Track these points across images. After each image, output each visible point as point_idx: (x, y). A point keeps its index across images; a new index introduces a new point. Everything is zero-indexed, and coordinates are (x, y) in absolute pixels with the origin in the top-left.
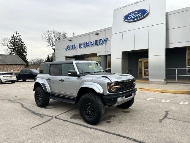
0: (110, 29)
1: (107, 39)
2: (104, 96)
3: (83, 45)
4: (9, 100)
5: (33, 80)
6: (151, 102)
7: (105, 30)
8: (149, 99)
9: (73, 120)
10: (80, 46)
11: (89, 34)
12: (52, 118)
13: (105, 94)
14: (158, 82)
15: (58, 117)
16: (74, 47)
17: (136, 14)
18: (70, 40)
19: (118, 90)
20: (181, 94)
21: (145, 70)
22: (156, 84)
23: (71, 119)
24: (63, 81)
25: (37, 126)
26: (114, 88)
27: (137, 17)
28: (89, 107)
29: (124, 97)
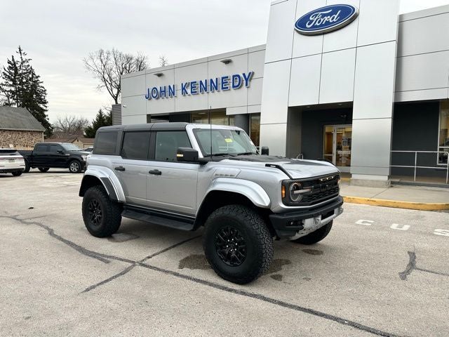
0: (261, 49)
1: (251, 74)
2: (272, 213)
3: (192, 88)
4: (14, 218)
5: (67, 170)
6: (367, 228)
7: (248, 52)
8: (359, 222)
9: (186, 271)
10: (183, 89)
11: (208, 61)
12: (134, 265)
13: (274, 209)
14: (372, 181)
15: (148, 262)
16: (168, 92)
17: (327, 15)
18: (160, 75)
19: (307, 199)
20: (432, 210)
21: (339, 152)
22: (367, 186)
23: (181, 267)
24: (160, 173)
25: (98, 285)
26: (297, 194)
27: (328, 23)
28: (231, 240)
29: (320, 218)
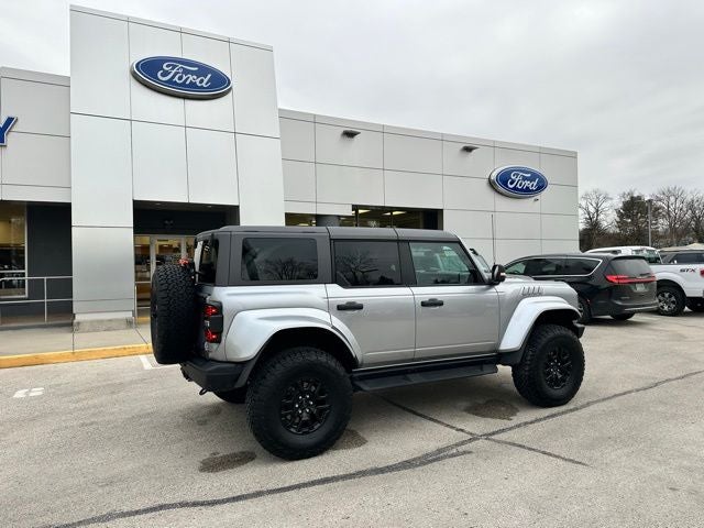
1: (13, 122)
24: (440, 303)
25: (560, 458)
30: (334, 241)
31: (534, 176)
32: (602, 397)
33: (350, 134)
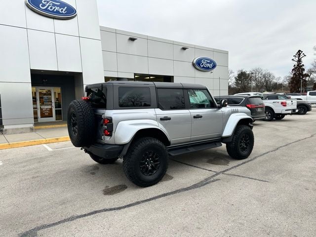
30: (157, 88)
31: (211, 62)
32: (259, 154)
33: (132, 39)
